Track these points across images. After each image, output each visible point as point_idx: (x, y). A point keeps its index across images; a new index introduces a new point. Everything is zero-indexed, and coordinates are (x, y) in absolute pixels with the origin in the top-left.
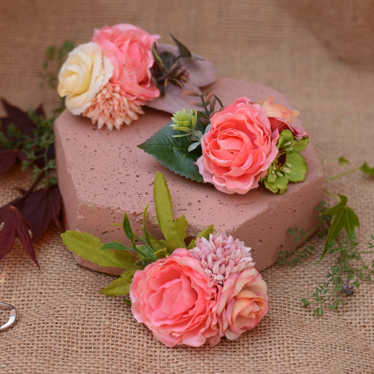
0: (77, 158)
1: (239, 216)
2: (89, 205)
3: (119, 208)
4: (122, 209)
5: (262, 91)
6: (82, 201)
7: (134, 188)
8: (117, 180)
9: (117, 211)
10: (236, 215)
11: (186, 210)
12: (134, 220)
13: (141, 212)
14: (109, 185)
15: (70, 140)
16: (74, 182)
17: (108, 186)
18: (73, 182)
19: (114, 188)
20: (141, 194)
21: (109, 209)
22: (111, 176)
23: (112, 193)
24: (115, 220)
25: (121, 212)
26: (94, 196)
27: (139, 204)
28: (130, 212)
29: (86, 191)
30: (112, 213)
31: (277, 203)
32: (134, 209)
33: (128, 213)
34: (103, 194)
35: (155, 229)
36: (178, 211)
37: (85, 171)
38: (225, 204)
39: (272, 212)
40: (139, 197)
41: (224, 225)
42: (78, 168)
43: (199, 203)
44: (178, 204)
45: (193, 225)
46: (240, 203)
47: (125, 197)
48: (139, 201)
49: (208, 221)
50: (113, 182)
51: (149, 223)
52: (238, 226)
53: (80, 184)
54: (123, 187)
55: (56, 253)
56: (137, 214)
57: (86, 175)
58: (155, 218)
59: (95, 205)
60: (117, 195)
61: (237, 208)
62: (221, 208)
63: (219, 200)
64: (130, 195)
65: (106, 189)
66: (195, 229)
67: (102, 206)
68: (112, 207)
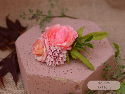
0: (24, 56)
1: (86, 74)
2: (30, 75)
8: (40, 63)
11: (66, 73)
12: (48, 79)
15: (21, 49)
16: (24, 66)
17: (37, 66)
19: (39, 67)
23: (38, 69)
24: (41, 80)
25: (42, 76)
26: (32, 71)
29: (29, 69)
30: (39, 77)
31: (99, 67)
32: (47, 75)
33: (45, 77)
34: (35, 70)
35: (56, 82)
36: (64, 74)
37: (28, 61)
38: (80, 69)
39: (98, 70)
40: (49, 70)
41: (81, 78)
42: (25, 60)
43: (71, 70)
44: (63, 71)
45: (70, 79)
46: (86, 69)
47: (43, 70)
48: (49, 72)
49: (75, 77)
50: (39, 65)
51: (53, 80)
52: (86, 78)
53: (26, 67)
54: (42, 66)
55: (20, 91)
56: (49, 77)
57: (28, 63)
58: (55, 78)
59: (33, 75)
60: (40, 70)
61: (85, 71)
62: (79, 71)
63: (78, 68)
64: (45, 69)
65: (36, 68)
66: (71, 81)
67: (35, 75)
68: (39, 75)
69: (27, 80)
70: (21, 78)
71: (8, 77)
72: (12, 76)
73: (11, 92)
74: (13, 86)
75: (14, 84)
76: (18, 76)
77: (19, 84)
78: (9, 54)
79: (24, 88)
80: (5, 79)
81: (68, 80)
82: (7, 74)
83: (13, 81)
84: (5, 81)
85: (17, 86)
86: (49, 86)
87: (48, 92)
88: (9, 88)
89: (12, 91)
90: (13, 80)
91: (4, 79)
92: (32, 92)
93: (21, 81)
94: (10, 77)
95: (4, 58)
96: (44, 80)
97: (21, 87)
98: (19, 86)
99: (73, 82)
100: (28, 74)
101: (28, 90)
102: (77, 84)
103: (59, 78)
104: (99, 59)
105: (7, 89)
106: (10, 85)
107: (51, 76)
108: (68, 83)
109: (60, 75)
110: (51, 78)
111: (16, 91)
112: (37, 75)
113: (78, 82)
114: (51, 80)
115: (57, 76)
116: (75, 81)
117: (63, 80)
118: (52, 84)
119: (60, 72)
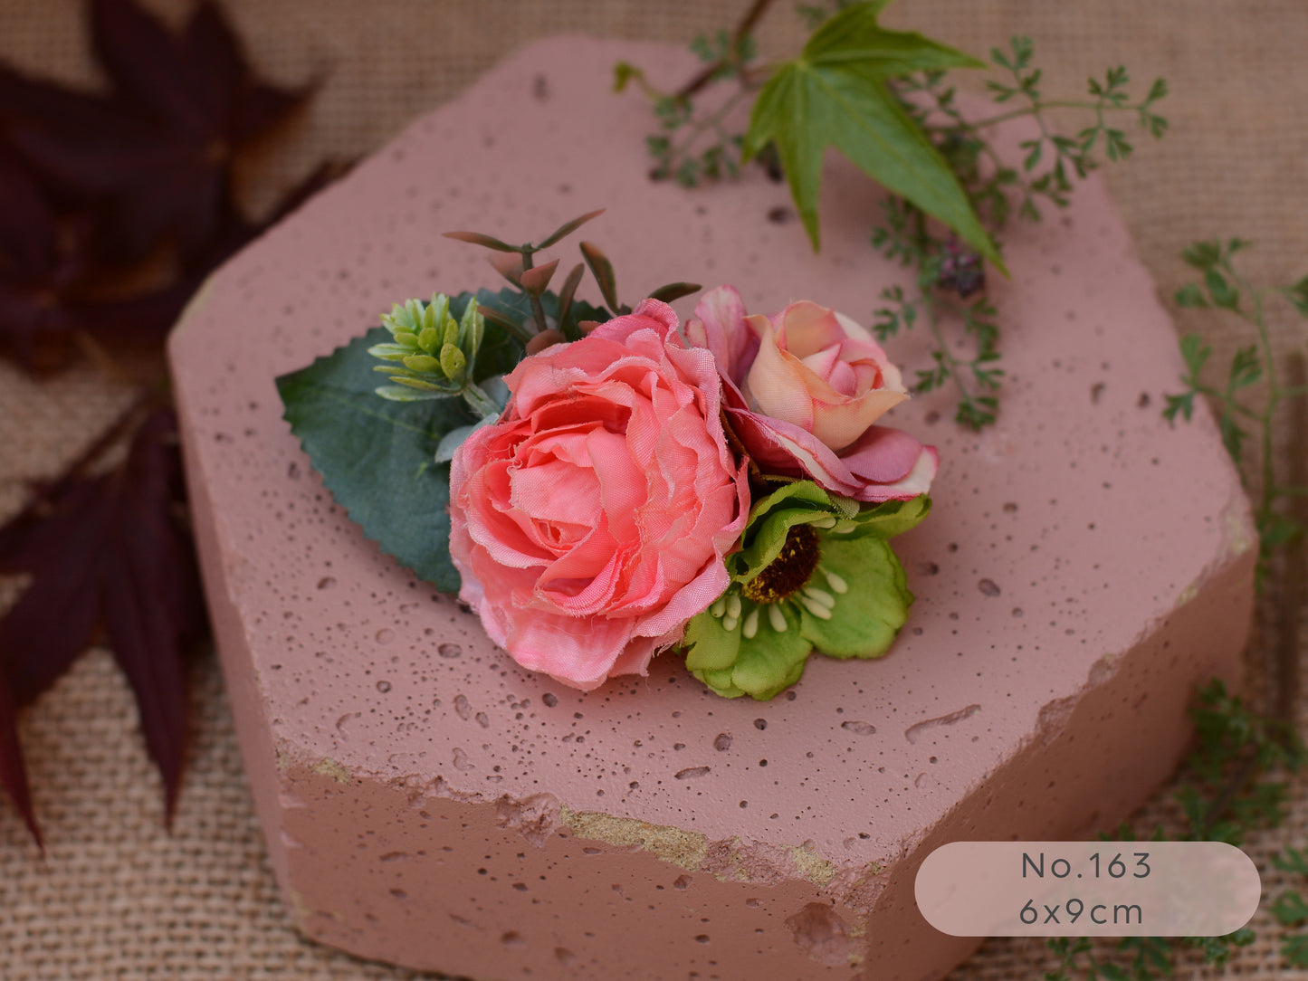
0: (260, 531)
1: (921, 783)
2: (318, 769)
3: (440, 778)
4: (450, 785)
6: (291, 752)
7: (497, 673)
8: (428, 631)
9: (433, 793)
10: (910, 782)
11: (707, 769)
12: (504, 825)
13: (527, 795)
14: (397, 666)
15: (229, 439)
16: (255, 655)
17: (391, 666)
18: (249, 656)
19: (417, 678)
20: (524, 704)
21: (401, 785)
22: (403, 618)
23: (408, 703)
24: (426, 821)
25: (446, 794)
26: (338, 725)
27: (517, 756)
28: (486, 797)
29: (305, 702)
30: (415, 797)
31: (1070, 703)
32: (501, 783)
33: (475, 801)
34: (373, 711)
35: (588, 855)
36: (678, 776)
37: (295, 597)
38: (863, 725)
39: (1054, 739)
40: (519, 716)
41: (862, 836)
42: (269, 583)
43: (760, 731)
44: (673, 744)
45: (740, 845)
46: (923, 718)
47: (460, 720)
48: (520, 739)
49: (798, 818)
50: (412, 648)
51: (562, 835)
52: (921, 834)
53: (278, 667)
54: (451, 669)
55: (212, 882)
56: (512, 802)
57: (300, 619)
58: (585, 819)
59: (343, 768)
60: (428, 712)
61: (912, 743)
62: (849, 750)
63: (840, 710)
64: (481, 711)
65: (384, 687)
66: (749, 857)
67: (372, 773)
68: (412, 775)
69: (285, 806)
70: (221, 724)
71: (86, 709)
72: (129, 695)
73: (106, 890)
74: (132, 819)
75: (145, 790)
76: (197, 696)
77: (198, 791)
78: (99, 429)
79: (254, 848)
80: (50, 726)
81: (723, 847)
82: (81, 665)
83: (142, 756)
85: (181, 824)
86: (520, 887)
87: (509, 937)
88: (97, 847)
89: (125, 874)
90: (131, 748)
91: (39, 725)
92: (338, 916)
93: (225, 761)
94: (109, 702)
95: (49, 464)
96: (464, 825)
97: (226, 833)
98: (203, 824)
99: (770, 874)
100: (297, 756)
101: (295, 897)
102: (818, 895)
103: (626, 827)
104: (1070, 600)
105: (70, 856)
106: (103, 810)
107: (538, 796)
108: (722, 875)
109: (636, 791)
110: (542, 818)
111: (163, 881)
112: (390, 770)
113: (829, 882)
114: (544, 831)
115: (600, 798)
116: (796, 865)
117: (667, 850)
118: (550, 868)
119: (636, 752)
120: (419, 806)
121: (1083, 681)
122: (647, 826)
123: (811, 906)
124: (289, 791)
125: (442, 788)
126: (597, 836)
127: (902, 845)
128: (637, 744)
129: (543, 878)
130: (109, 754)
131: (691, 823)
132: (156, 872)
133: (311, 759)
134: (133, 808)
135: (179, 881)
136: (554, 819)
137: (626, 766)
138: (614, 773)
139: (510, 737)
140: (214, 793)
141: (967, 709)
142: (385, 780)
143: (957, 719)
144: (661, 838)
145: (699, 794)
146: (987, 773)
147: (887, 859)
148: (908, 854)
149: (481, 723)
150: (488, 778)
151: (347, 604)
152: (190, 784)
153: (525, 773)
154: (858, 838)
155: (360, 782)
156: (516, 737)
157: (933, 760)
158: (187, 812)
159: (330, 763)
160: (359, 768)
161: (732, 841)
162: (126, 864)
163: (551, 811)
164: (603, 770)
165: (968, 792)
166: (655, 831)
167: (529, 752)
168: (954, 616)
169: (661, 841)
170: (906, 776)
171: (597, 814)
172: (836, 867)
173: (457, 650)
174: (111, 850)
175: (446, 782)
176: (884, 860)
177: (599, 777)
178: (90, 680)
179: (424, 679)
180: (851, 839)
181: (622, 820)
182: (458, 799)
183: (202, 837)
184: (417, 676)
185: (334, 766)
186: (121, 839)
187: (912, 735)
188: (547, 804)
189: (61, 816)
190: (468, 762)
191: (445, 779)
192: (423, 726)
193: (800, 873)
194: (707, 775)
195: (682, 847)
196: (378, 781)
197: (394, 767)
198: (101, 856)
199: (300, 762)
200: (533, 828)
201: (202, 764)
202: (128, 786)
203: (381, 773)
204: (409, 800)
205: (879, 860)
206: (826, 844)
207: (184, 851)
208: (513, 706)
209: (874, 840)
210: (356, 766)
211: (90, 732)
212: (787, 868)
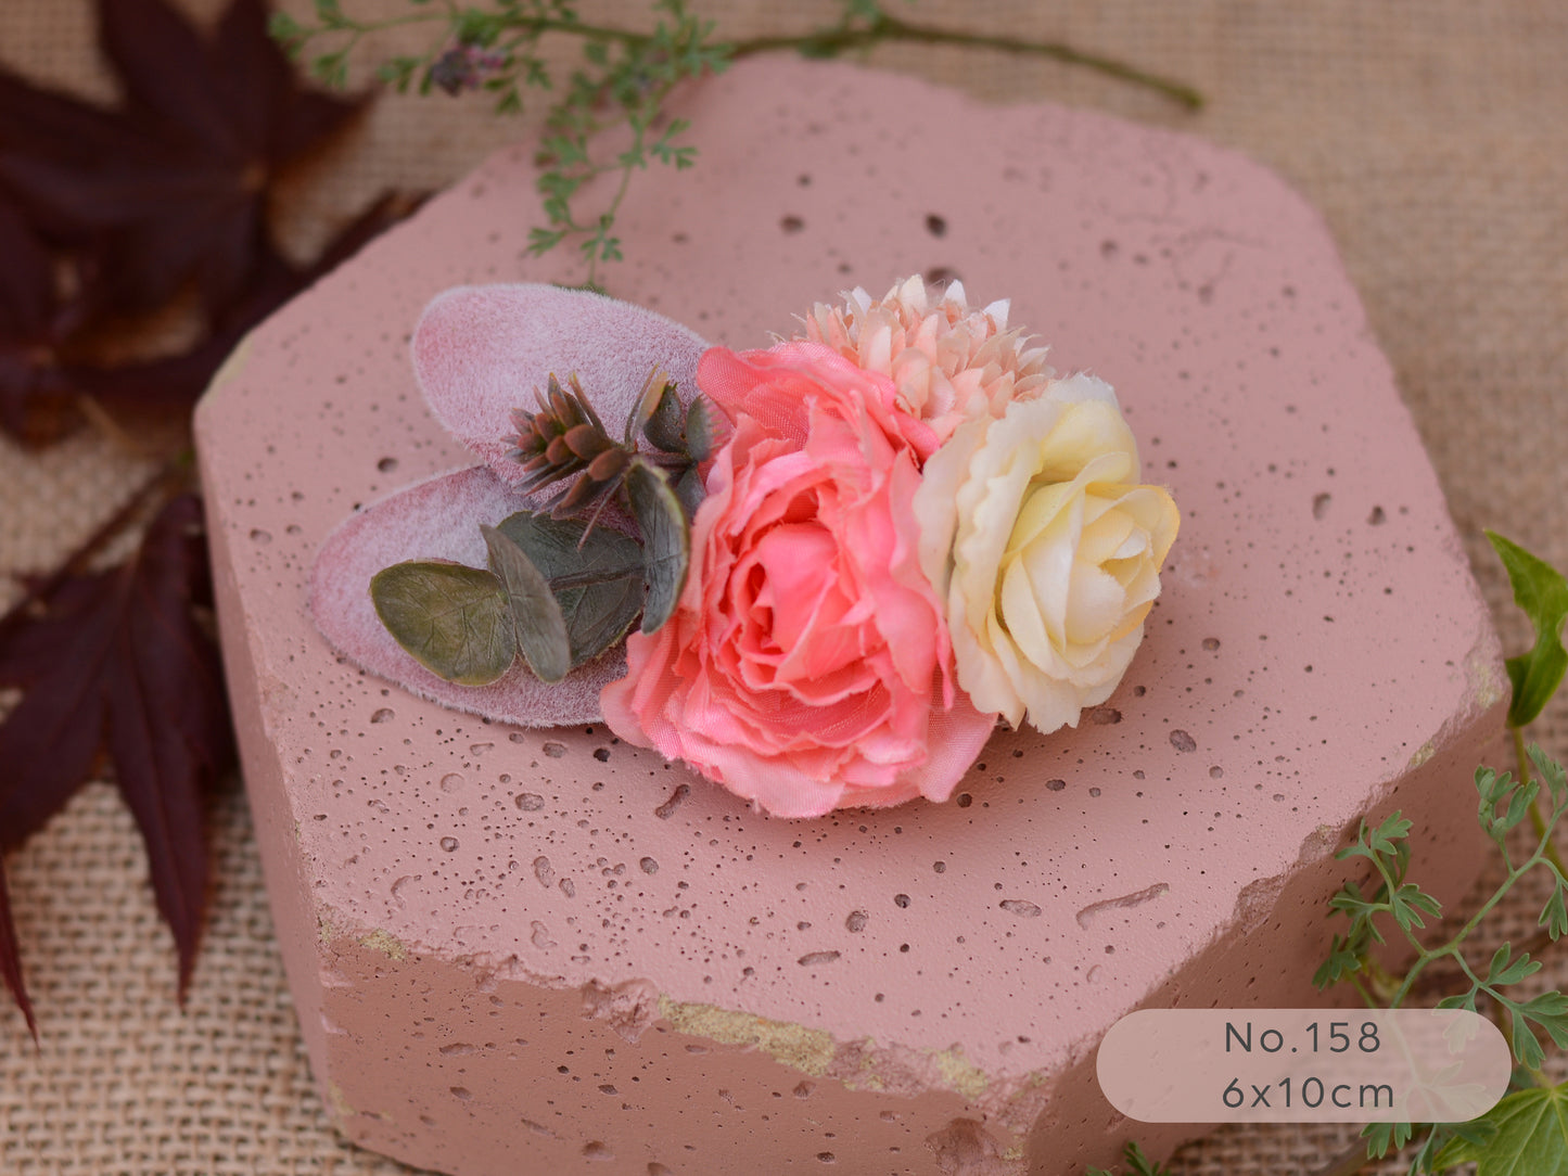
0: (303, 650)
1: (1094, 977)
2: (369, 942)
3: (515, 957)
4: (527, 966)
5: (1203, 179)
6: (336, 921)
7: (586, 832)
8: (503, 778)
9: (505, 975)
10: (1080, 976)
11: (837, 954)
12: (590, 1015)
13: (619, 980)
14: (465, 820)
15: (269, 538)
16: (294, 801)
17: (458, 819)
18: (287, 803)
19: (490, 834)
20: (618, 869)
21: (468, 964)
22: (474, 761)
23: (478, 865)
24: (498, 1007)
25: (522, 977)
26: (394, 890)
27: (609, 932)
28: (570, 982)
29: (354, 861)
30: (484, 978)
31: (1277, 884)
32: (588, 965)
33: (557, 986)
34: (436, 873)
35: (691, 1054)
36: (801, 962)
37: (343, 732)
38: (1026, 905)
39: (1256, 926)
40: (611, 884)
41: (1022, 1040)
42: (312, 715)
43: (902, 909)
44: (796, 923)
45: (874, 1047)
46: (1100, 898)
47: (540, 887)
48: (612, 912)
49: (944, 1016)
50: (484, 797)
51: (660, 1030)
52: (1092, 1039)
53: (323, 817)
54: (531, 824)
55: (234, 1071)
56: (601, 988)
57: (349, 758)
58: (688, 1011)
59: (399, 943)
60: (502, 876)
61: (1085, 928)
62: (1009, 934)
63: (998, 886)
64: (566, 877)
65: (450, 844)
66: (884, 1062)
67: (433, 949)
68: (481, 953)
69: (327, 984)
70: (248, 878)
71: (83, 856)
72: (137, 839)
73: (107, 1077)
74: (137, 993)
75: (156, 955)
76: (220, 843)
77: (219, 959)
78: (104, 513)
79: (285, 1030)
80: (40, 876)
81: (854, 1049)
82: (78, 802)
83: (151, 914)
84: (47, 901)
85: (197, 998)
86: (608, 1088)
87: (593, 1147)
88: (94, 1025)
89: (129, 1059)
90: (140, 904)
91: (27, 874)
92: (386, 1116)
93: (252, 922)
94: (113, 848)
95: (46, 557)
96: (542, 1014)
97: (252, 1011)
98: (225, 1000)
99: (909, 1083)
100: (343, 925)
101: (336, 1093)
102: (967, 1109)
103: (738, 1022)
104: (1280, 758)
105: (63, 1035)
106: (103, 979)
107: (632, 982)
108: (852, 1082)
109: (750, 978)
110: (637, 1009)
111: (176, 1068)
112: (455, 945)
113: (981, 1094)
114: (638, 1023)
115: (707, 986)
116: (940, 1073)
117: (787, 1051)
118: (644, 1067)
119: (752, 931)
120: (488, 990)
121: (1293, 857)
122: (762, 1021)
123: (958, 1122)
124: (332, 967)
125: (517, 970)
126: (702, 1032)
127: (1069, 1052)
128: (753, 921)
129: (636, 1079)
130: (111, 911)
131: (816, 1018)
132: (167, 1057)
133: (360, 930)
134: (140, 978)
135: (195, 1069)
136: (651, 1010)
137: (740, 948)
138: (724, 956)
139: (600, 909)
140: (238, 962)
141: (1152, 887)
142: (449, 958)
143: (1139, 900)
144: (778, 1036)
145: (827, 984)
146: (1174, 966)
147: (1050, 1067)
148: (1076, 1063)
149: (566, 891)
150: (573, 958)
151: (407, 741)
152: (209, 950)
153: (618, 954)
154: (1016, 1042)
155: (418, 959)
156: (608, 909)
157: (1109, 949)
158: (206, 984)
159: (383, 935)
160: (418, 942)
161: (864, 1042)
162: (130, 1047)
163: (648, 1000)
164: (711, 952)
165: (1150, 989)
166: (773, 1027)
167: (623, 928)
168: (1139, 774)
169: (779, 1040)
170: (1076, 968)
171: (703, 1005)
172: (988, 1077)
173: (539, 802)
174: (113, 1028)
175: (522, 962)
176: (1046, 1069)
177: (707, 961)
178: (90, 820)
179: (497, 836)
180: (1008, 1043)
181: (733, 1013)
182: (536, 983)
183: (222, 1016)
184: (490, 832)
185: (388, 939)
186: (125, 1015)
187: (1086, 919)
188: (643, 992)
189: (53, 985)
190: (550, 939)
191: (521, 958)
192: (497, 893)
193: (946, 1083)
194: (837, 961)
195: (805, 1048)
196: (440, 959)
197: (459, 943)
198: (101, 1035)
199: (346, 933)
200: (625, 1019)
201: (224, 926)
202: (134, 951)
203: (444, 949)
204: (477, 982)
205: (1041, 1069)
206: (977, 1049)
207: (200, 1032)
208: (605, 871)
209: (1035, 1044)
210: (414, 941)
211: (88, 884)
212: (930, 1075)
